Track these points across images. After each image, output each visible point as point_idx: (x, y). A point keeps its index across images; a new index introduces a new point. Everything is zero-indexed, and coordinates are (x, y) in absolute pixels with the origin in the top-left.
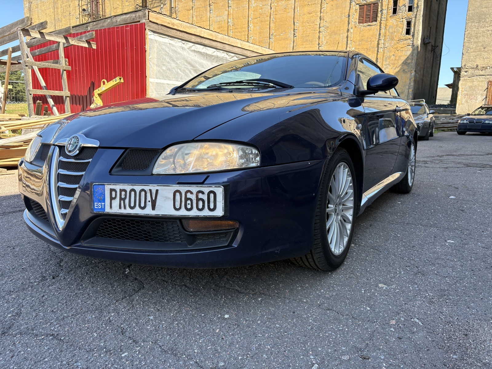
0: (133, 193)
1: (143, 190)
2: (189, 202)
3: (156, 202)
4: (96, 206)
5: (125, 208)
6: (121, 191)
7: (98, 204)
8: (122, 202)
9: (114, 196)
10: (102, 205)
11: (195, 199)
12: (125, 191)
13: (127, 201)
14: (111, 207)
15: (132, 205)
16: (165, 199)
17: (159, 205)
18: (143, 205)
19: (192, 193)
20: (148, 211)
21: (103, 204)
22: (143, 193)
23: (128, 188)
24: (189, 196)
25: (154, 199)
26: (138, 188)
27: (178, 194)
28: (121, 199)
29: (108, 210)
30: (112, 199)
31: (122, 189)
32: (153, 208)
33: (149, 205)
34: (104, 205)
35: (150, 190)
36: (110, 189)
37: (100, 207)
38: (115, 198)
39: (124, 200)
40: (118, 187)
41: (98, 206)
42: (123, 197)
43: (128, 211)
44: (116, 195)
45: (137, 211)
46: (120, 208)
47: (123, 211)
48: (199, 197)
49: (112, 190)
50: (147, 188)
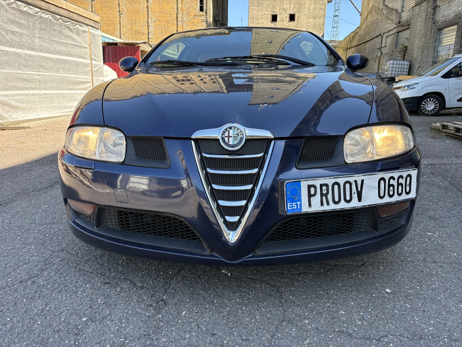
0: (336, 187)
1: (348, 182)
2: (391, 188)
3: (362, 193)
4: (290, 207)
5: (328, 204)
6: (321, 186)
7: (292, 205)
8: (324, 198)
9: (312, 192)
10: (297, 205)
11: (397, 184)
12: (327, 185)
13: (330, 196)
14: (310, 205)
15: (337, 199)
16: (370, 188)
17: (364, 196)
18: (348, 198)
19: (394, 179)
20: (355, 204)
21: (299, 203)
22: (348, 185)
23: (330, 182)
24: (392, 182)
25: (359, 190)
26: (341, 181)
27: (382, 182)
28: (322, 195)
29: (305, 209)
30: (310, 196)
31: (322, 183)
32: (360, 199)
33: (355, 196)
34: (301, 204)
35: (356, 181)
36: (308, 185)
37: (294, 207)
38: (314, 195)
39: (326, 195)
40: (317, 183)
41: (293, 206)
42: (324, 192)
43: (332, 207)
44: (316, 191)
45: (343, 205)
46: (322, 204)
47: (326, 208)
48: (400, 182)
49: (309, 187)
50: (352, 179)
